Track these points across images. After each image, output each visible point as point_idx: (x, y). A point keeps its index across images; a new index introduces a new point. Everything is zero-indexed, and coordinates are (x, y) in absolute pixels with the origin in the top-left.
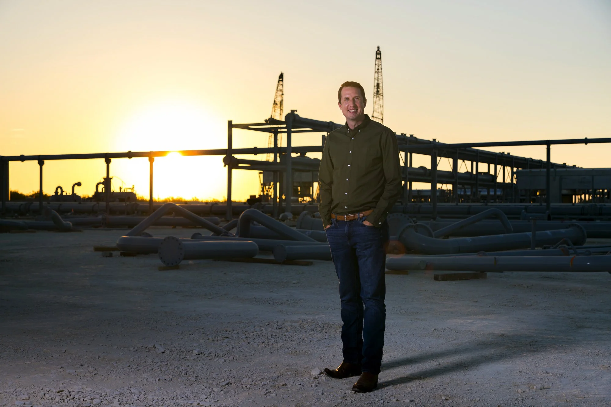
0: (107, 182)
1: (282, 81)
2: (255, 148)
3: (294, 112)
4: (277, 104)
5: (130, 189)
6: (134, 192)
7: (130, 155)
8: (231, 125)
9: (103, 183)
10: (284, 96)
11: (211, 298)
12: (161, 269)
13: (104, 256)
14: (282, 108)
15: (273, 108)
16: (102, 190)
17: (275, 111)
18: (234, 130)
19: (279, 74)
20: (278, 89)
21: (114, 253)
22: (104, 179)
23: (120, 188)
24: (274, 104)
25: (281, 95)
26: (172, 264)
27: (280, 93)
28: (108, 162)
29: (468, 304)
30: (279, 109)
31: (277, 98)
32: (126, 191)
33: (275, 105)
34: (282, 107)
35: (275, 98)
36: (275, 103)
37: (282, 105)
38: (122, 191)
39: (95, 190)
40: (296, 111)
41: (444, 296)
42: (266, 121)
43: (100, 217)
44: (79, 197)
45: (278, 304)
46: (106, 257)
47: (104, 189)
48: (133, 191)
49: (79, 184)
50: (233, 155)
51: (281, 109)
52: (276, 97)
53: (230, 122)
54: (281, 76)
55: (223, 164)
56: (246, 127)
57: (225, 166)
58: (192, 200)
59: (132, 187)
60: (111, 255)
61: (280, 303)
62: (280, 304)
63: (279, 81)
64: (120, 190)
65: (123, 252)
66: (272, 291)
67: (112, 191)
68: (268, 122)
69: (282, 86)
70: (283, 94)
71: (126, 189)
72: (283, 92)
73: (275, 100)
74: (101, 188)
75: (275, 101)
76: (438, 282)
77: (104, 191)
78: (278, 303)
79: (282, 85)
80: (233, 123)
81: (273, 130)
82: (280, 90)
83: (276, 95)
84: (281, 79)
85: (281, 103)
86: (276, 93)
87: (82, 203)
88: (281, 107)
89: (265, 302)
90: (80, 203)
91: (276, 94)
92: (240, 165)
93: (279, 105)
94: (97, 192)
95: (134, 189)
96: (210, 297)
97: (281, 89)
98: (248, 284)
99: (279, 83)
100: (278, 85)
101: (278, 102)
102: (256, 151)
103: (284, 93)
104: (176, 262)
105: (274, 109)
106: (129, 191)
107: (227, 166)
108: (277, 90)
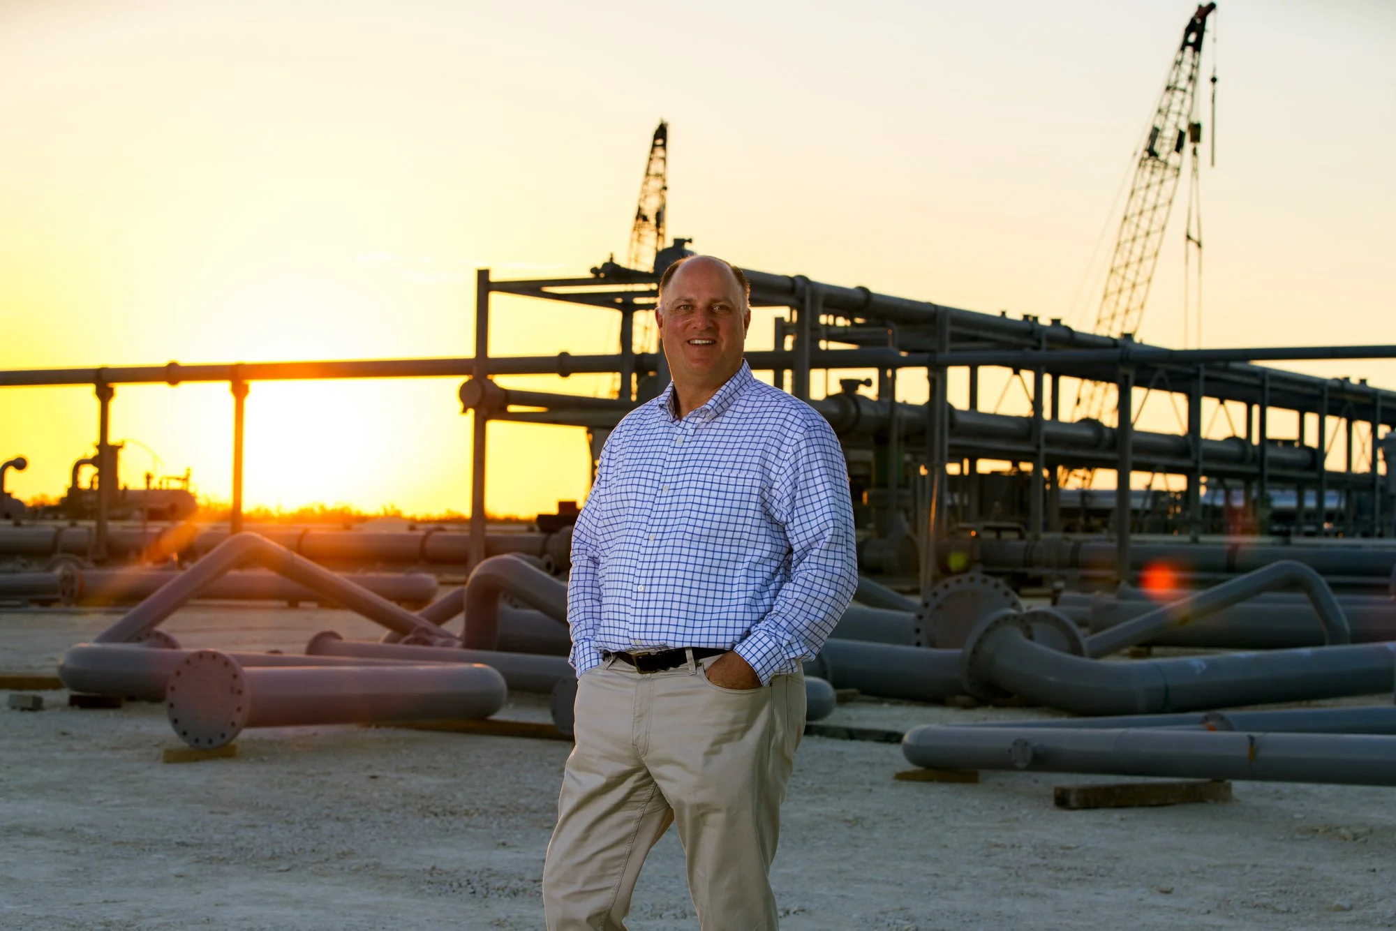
0: (106, 457)
1: (664, 146)
2: (564, 355)
3: (683, 244)
4: (645, 219)
5: (178, 479)
6: (191, 490)
7: (172, 374)
8: (485, 285)
9: (94, 461)
10: (668, 194)
11: (288, 870)
12: (173, 757)
13: (14, 708)
14: (661, 231)
15: (635, 229)
16: (92, 483)
17: (641, 239)
18: (495, 298)
19: (655, 126)
20: (652, 172)
21: (49, 696)
22: (98, 447)
23: (148, 477)
24: (637, 218)
25: (660, 190)
26: (210, 741)
27: (656, 184)
28: (105, 395)
29: (1141, 900)
30: (654, 234)
31: (648, 200)
32: (164, 487)
33: (640, 221)
34: (664, 228)
35: (640, 200)
36: (641, 217)
37: (663, 221)
38: (154, 484)
39: (69, 483)
40: (690, 241)
41: (1069, 869)
42: (594, 270)
43: (58, 571)
44: (19, 503)
45: (500, 896)
46: (23, 709)
47: (97, 479)
48: (188, 484)
49: (20, 464)
50: (490, 377)
51: (659, 234)
52: (645, 196)
53: (483, 275)
54: (661, 132)
55: (460, 406)
56: (532, 288)
57: (465, 411)
58: (381, 512)
59: (183, 475)
60: (37, 705)
61: (507, 891)
62: (508, 895)
63: (654, 146)
64: (148, 483)
65: (76, 693)
66: (504, 844)
67: (121, 486)
68: (602, 275)
69: (661, 163)
70: (665, 188)
71: (166, 480)
72: (664, 180)
73: (642, 205)
74: (88, 476)
75: (640, 209)
76: (1065, 813)
77: (96, 487)
78: (500, 892)
79: (664, 159)
80: (493, 278)
81: (619, 300)
82: (658, 175)
83: (643, 191)
84: (660, 142)
85: (659, 216)
86: (646, 183)
87: (24, 522)
88: (658, 226)
89: (460, 885)
90: (17, 524)
91: (646, 187)
92: (512, 408)
93: (653, 221)
94: (74, 490)
95: (191, 479)
96: (284, 867)
97: (661, 171)
98: (436, 815)
99: (652, 152)
100: (651, 159)
101: (650, 212)
102: (565, 365)
103: (668, 184)
104: (223, 736)
105: (636, 235)
106: (176, 485)
107: (471, 412)
108: (647, 174)
